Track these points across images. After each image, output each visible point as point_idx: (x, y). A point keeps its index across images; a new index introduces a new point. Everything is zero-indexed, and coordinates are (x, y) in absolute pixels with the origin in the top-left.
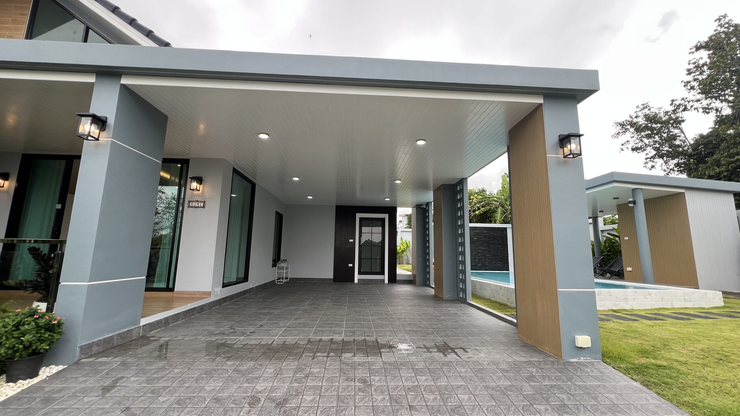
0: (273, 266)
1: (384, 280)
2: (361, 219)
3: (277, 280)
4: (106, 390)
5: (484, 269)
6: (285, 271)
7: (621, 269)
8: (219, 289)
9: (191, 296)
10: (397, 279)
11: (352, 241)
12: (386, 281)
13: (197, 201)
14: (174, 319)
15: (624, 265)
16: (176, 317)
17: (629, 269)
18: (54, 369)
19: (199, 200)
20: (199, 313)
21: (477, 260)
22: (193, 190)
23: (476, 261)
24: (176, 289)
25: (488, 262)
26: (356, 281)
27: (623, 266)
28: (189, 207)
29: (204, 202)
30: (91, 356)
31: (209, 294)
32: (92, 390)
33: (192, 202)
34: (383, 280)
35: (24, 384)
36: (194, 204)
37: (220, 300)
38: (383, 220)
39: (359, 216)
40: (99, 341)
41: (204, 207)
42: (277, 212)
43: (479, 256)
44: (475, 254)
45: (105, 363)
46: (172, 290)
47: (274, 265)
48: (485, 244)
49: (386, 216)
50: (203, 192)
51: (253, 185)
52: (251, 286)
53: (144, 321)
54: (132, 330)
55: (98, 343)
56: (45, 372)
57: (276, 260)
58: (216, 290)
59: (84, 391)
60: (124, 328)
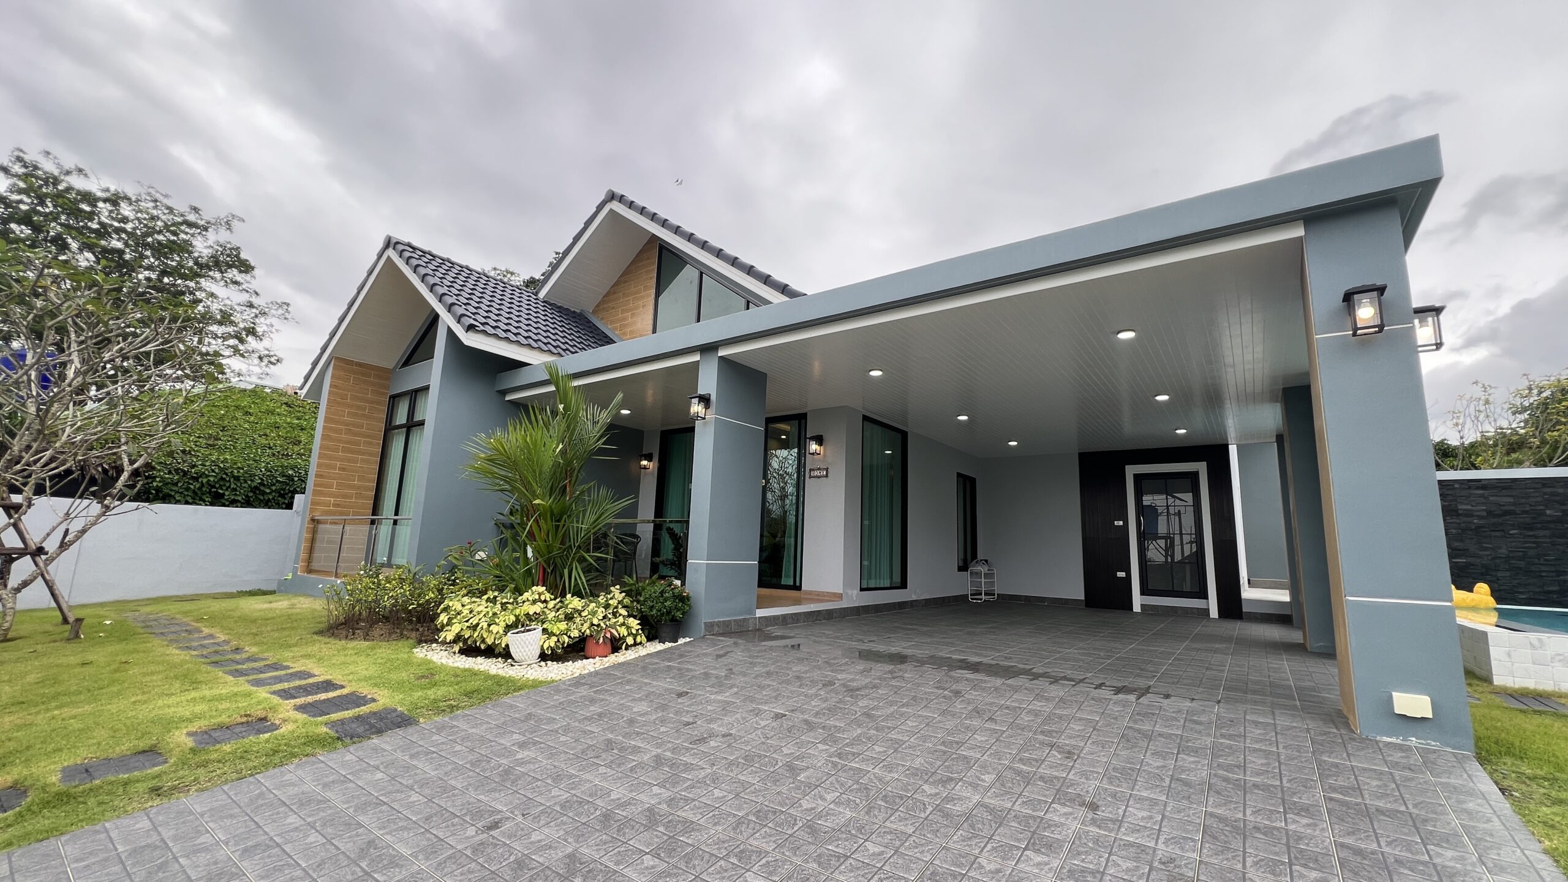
0: (960, 569)
2: (1138, 478)
3: (971, 595)
4: (719, 656)
6: (983, 580)
8: (855, 592)
9: (819, 597)
10: (1244, 610)
11: (1121, 523)
12: (1214, 613)
13: (819, 469)
14: (793, 619)
16: (795, 617)
18: (688, 640)
19: (822, 467)
20: (825, 619)
22: (813, 454)
24: (803, 588)
26: (1137, 608)
28: (810, 477)
29: (827, 470)
30: (713, 635)
31: (839, 596)
32: (710, 654)
33: (814, 470)
34: (1206, 612)
35: (668, 645)
36: (817, 473)
37: (857, 608)
38: (1194, 476)
39: (1131, 471)
40: (719, 622)
41: (827, 476)
42: (959, 475)
45: (722, 641)
46: (799, 588)
47: (963, 568)
49: (1201, 468)
50: (825, 456)
51: (904, 435)
52: (914, 598)
53: (760, 613)
54: (748, 619)
55: (718, 624)
56: (681, 641)
57: (968, 558)
58: (850, 592)
59: (705, 655)
60: (741, 614)
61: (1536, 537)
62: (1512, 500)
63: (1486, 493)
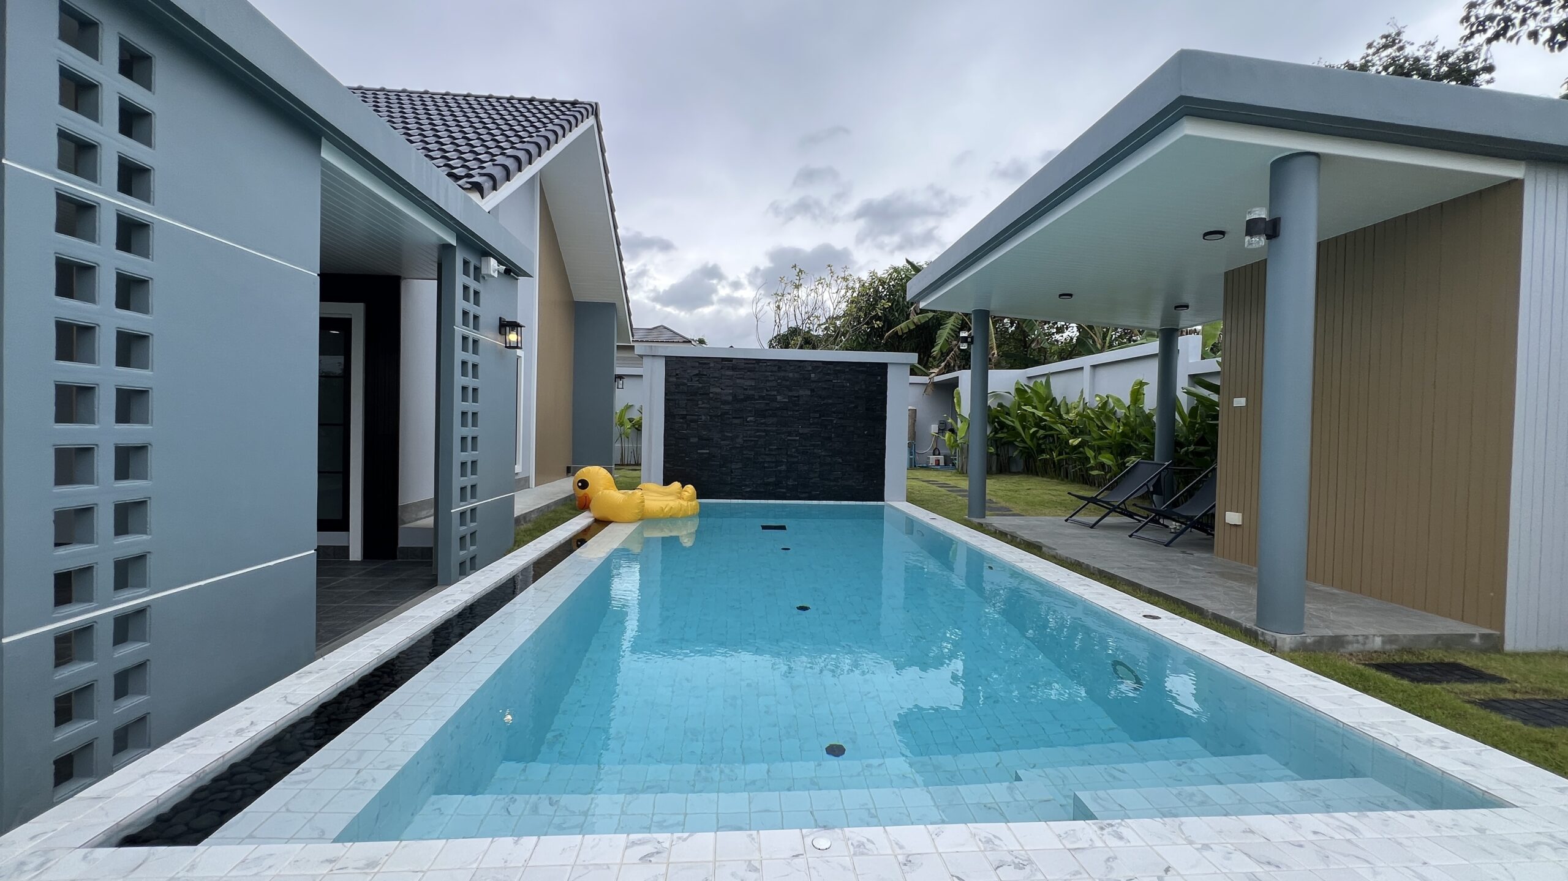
1: (345, 550)
5: (804, 495)
7: (1210, 512)
10: (400, 545)
12: (356, 553)
15: (1217, 502)
17: (1233, 518)
21: (783, 468)
23: (780, 472)
25: (816, 475)
27: (1214, 506)
34: (351, 552)
38: (347, 327)
43: (788, 456)
44: (778, 449)
48: (812, 415)
61: (766, 424)
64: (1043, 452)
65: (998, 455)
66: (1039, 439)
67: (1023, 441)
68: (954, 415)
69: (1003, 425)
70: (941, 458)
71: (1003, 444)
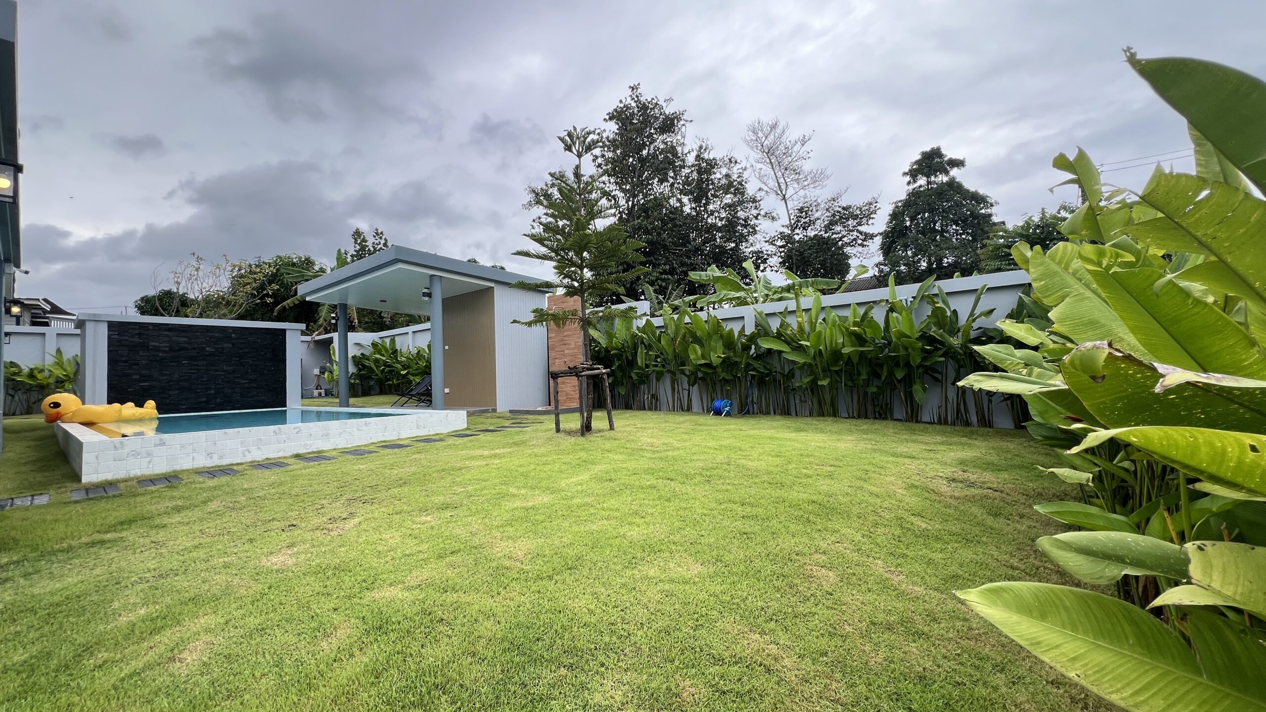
43: (216, 384)
44: (207, 380)
48: (233, 359)
61: (198, 366)
62: (187, 340)
63: (171, 334)
64: (389, 380)
65: (362, 385)
66: (386, 373)
67: (377, 375)
68: (331, 361)
69: (364, 366)
70: (323, 391)
71: (365, 379)
